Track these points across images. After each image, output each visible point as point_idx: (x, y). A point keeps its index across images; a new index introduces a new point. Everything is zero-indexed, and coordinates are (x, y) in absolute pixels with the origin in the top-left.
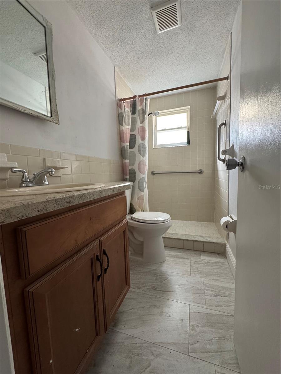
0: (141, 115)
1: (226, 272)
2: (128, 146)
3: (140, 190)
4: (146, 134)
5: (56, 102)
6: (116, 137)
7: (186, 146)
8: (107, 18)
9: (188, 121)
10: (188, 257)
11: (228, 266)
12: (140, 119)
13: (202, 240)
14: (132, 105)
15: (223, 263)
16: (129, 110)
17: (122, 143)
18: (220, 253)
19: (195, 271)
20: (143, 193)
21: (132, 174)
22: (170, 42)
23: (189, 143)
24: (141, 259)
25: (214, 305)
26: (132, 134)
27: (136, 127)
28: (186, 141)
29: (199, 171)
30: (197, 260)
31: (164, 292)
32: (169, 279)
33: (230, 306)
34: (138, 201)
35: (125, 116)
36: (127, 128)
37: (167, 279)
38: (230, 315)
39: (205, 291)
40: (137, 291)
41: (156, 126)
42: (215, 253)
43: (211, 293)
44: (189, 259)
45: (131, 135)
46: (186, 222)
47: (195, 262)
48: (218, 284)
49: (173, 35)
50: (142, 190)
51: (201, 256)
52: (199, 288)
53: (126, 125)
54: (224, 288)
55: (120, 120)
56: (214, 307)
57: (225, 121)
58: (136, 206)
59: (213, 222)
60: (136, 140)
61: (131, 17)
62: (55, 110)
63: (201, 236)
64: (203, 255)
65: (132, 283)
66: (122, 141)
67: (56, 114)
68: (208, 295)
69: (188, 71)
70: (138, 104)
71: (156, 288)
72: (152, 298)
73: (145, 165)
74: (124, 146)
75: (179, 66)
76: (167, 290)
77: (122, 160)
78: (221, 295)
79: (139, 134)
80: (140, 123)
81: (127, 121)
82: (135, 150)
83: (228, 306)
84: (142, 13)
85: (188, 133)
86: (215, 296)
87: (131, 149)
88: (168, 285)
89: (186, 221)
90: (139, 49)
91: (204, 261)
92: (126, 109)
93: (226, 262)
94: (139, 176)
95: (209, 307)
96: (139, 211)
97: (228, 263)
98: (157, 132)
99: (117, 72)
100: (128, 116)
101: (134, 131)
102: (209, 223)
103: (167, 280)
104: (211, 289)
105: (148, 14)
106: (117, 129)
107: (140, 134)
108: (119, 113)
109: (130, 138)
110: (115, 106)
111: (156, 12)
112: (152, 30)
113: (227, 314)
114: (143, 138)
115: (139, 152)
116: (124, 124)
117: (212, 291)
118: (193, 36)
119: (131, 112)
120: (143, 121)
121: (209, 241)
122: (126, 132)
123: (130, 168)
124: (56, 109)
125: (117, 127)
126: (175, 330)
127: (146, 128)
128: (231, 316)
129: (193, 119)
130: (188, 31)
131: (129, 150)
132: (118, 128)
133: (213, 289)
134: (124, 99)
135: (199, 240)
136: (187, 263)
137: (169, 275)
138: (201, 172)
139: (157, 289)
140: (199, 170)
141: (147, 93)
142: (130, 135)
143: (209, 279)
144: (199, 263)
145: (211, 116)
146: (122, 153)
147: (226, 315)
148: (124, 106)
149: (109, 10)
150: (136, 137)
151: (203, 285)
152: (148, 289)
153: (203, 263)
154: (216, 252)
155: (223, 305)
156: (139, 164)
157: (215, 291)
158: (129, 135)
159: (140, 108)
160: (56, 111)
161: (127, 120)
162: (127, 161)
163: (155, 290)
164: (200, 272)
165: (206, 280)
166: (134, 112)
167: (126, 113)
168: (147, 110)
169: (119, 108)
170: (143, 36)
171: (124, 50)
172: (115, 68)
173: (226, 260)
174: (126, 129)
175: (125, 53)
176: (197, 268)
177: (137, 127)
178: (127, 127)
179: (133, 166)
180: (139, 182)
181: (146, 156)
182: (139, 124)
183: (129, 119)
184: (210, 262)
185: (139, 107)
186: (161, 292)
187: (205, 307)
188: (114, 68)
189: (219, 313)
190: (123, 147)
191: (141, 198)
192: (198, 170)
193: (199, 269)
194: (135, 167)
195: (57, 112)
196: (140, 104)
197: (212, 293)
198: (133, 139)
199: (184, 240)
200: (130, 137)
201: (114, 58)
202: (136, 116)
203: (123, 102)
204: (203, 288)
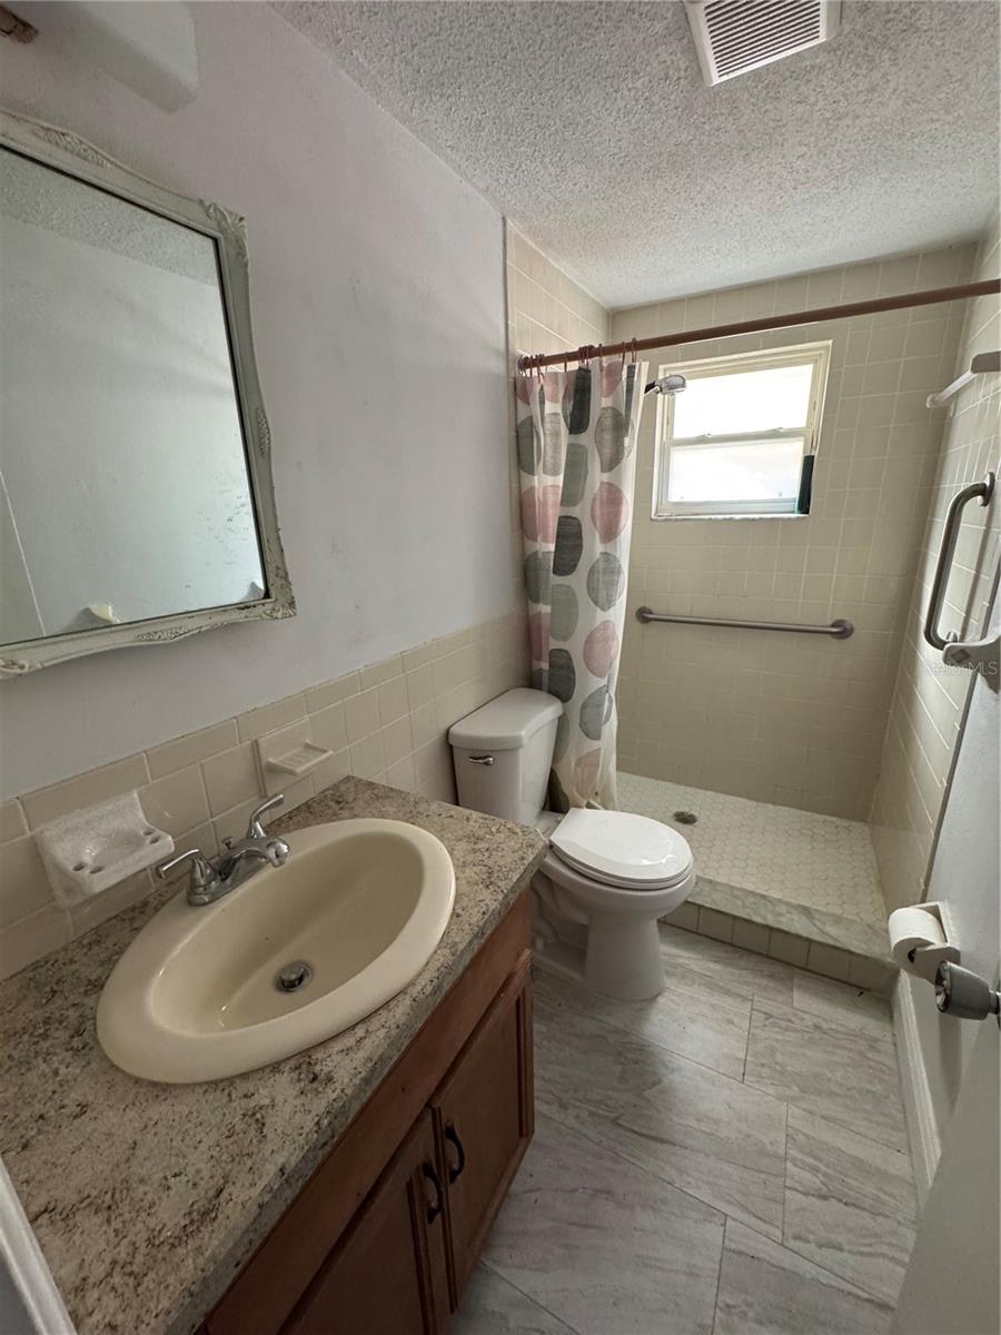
0: (608, 437)
1: (878, 1088)
2: (548, 552)
3: (587, 735)
4: (623, 516)
5: (279, 538)
6: (503, 518)
7: (789, 519)
8: (470, 59)
9: (813, 406)
10: (745, 990)
11: (890, 1062)
12: (601, 454)
13: (805, 934)
14: (572, 391)
15: (876, 1040)
16: (559, 411)
17: (529, 543)
18: (868, 990)
19: (763, 1065)
20: (595, 744)
21: (560, 667)
22: (769, 107)
23: (804, 504)
24: (576, 976)
25: (811, 1237)
26: (567, 517)
27: (583, 489)
28: (794, 492)
29: (834, 630)
30: (775, 1012)
31: (643, 1140)
32: (666, 1081)
33: (870, 1255)
34: (579, 769)
35: (545, 434)
36: (548, 483)
37: (659, 1082)
38: (866, 1296)
39: (789, 1165)
40: (556, 1116)
41: (670, 421)
42: (851, 985)
43: (807, 1176)
44: (745, 999)
45: (564, 521)
46: (754, 804)
47: (769, 1016)
48: (841, 1141)
49: (785, 80)
50: (593, 734)
51: (795, 993)
52: (769, 1147)
53: (545, 473)
54: (859, 1164)
55: (522, 449)
56: (813, 1246)
57: (992, 476)
58: (568, 787)
59: (863, 819)
60: (581, 546)
61: (582, 39)
62: (278, 568)
63: (805, 911)
64: (800, 987)
65: (543, 1078)
66: (527, 536)
67: (284, 581)
68: (797, 1186)
69: (841, 201)
70: (598, 384)
71: (618, 1118)
72: (601, 1158)
73: (614, 638)
74: (536, 553)
75: (800, 187)
76: (653, 1133)
77: (527, 603)
78: (846, 1195)
79: (595, 524)
80: (602, 471)
81: (548, 458)
82: (577, 580)
83: (862, 1254)
84: (636, 16)
85: (808, 463)
86: (825, 1198)
87: (561, 575)
88: (658, 1111)
89: (756, 800)
90: (616, 151)
91: (802, 1019)
92: (549, 407)
93: (889, 1038)
94: (588, 684)
95: (792, 1243)
96: (578, 806)
97: (895, 1045)
98: (672, 449)
99: (517, 236)
100: (556, 434)
101: (574, 505)
102: (845, 823)
103: (658, 1087)
104: (811, 1161)
105: (669, 15)
106: (511, 488)
107: (598, 524)
108: (519, 422)
109: (558, 533)
110: (503, 395)
111: (706, 8)
112: (682, 74)
113: (854, 1290)
114: (610, 533)
115: (589, 593)
116: (539, 468)
117: (814, 1170)
118: (893, 69)
119: (566, 421)
120: (613, 462)
121: (832, 942)
122: (545, 501)
123: (554, 644)
124: (280, 566)
125: (510, 481)
126: (666, 1312)
127: (625, 493)
128: (867, 1300)
129: (836, 399)
130: (870, 52)
131: (556, 580)
132: (515, 485)
133: (816, 1163)
134: (541, 361)
135: (793, 931)
136: (736, 1020)
137: (666, 1067)
138: (842, 631)
139: (621, 1122)
140: (833, 626)
141: (638, 339)
142: (560, 518)
143: (810, 1112)
144: (784, 1024)
145: (929, 399)
146: (528, 578)
147: (849, 1293)
148: (542, 388)
149: (479, 29)
150: (581, 531)
151: (783, 1135)
152: (592, 1114)
153: (795, 1031)
154: (853, 982)
155: (846, 1247)
156: (590, 640)
157: (825, 1175)
158: (557, 520)
159: (606, 402)
160: (281, 573)
161: (550, 452)
162: (545, 609)
163: (615, 1122)
164: (782, 1073)
165: (797, 1111)
166: (578, 422)
167: (548, 426)
168: (632, 417)
169: (519, 401)
170: (637, 101)
171: (547, 160)
172: (509, 222)
173: (888, 1027)
174: (545, 488)
175: (552, 170)
176: (773, 1050)
177: (587, 493)
178: (549, 480)
179: (566, 639)
180: (584, 706)
181: (617, 602)
182: (597, 477)
183: (556, 447)
184: (825, 1026)
185: (600, 402)
186: (635, 1136)
187: (778, 1233)
188: (500, 223)
189: (825, 1277)
190: (531, 555)
191: (590, 762)
192: (830, 623)
193: (779, 1058)
194: (575, 647)
195: (286, 573)
196: (605, 387)
197: (814, 1179)
198: (569, 535)
199: (735, 918)
200: (558, 529)
201: (502, 193)
202: (586, 439)
203: (535, 370)
204: (781, 1152)
